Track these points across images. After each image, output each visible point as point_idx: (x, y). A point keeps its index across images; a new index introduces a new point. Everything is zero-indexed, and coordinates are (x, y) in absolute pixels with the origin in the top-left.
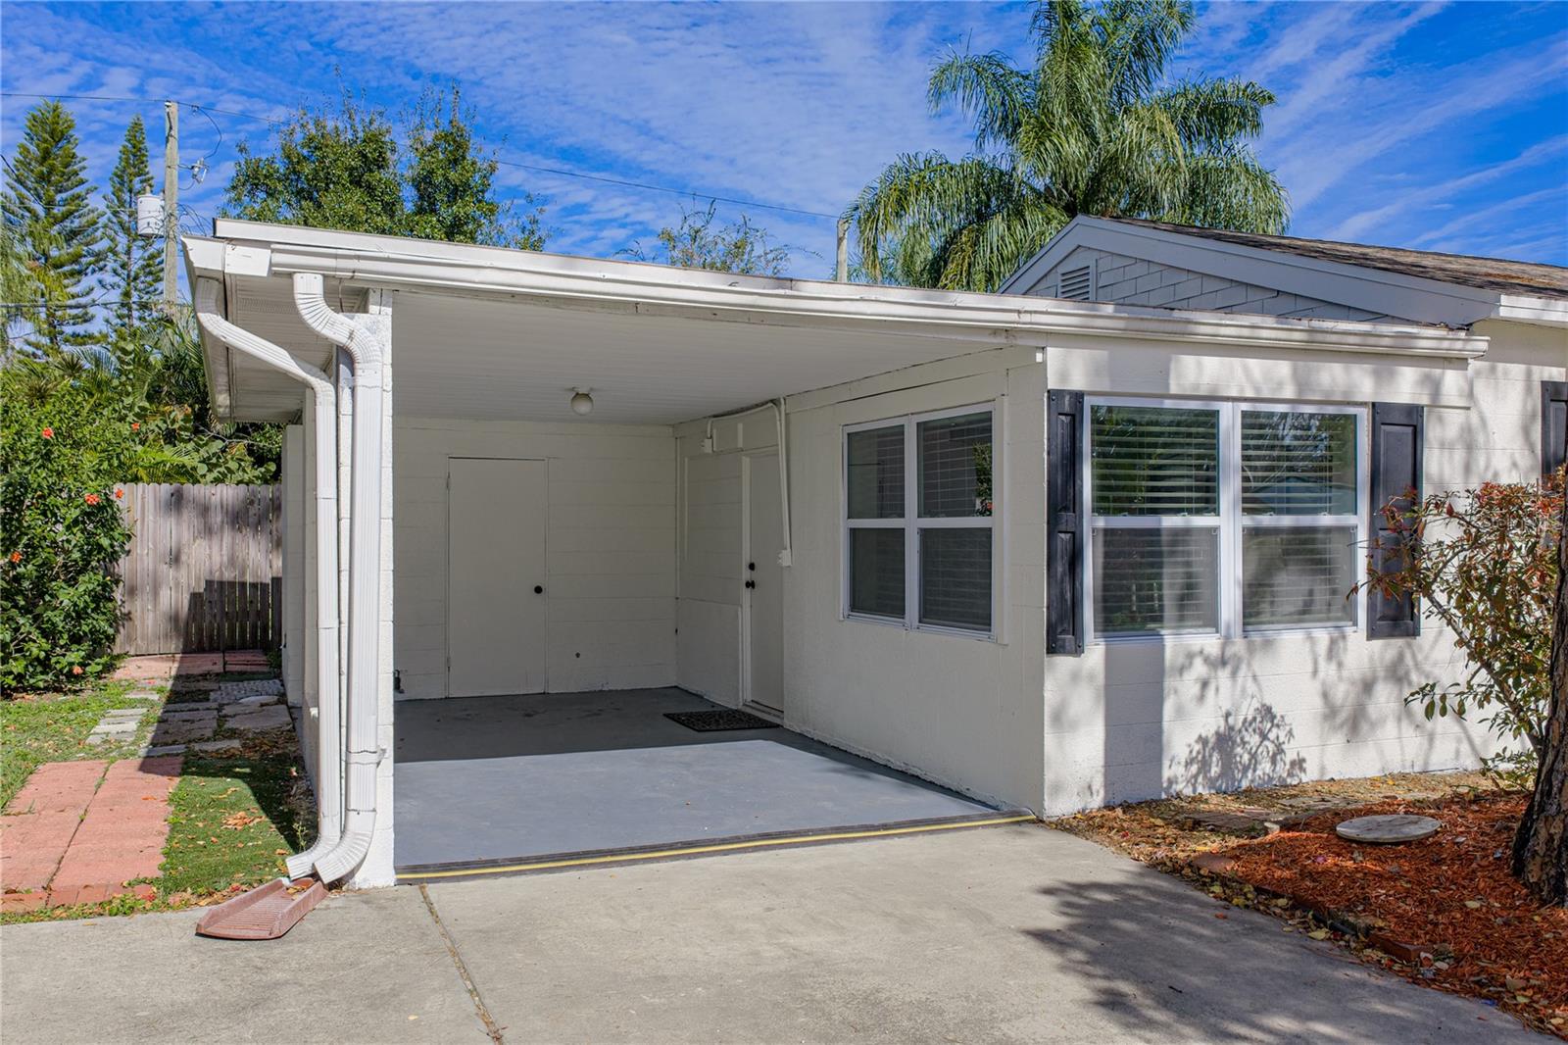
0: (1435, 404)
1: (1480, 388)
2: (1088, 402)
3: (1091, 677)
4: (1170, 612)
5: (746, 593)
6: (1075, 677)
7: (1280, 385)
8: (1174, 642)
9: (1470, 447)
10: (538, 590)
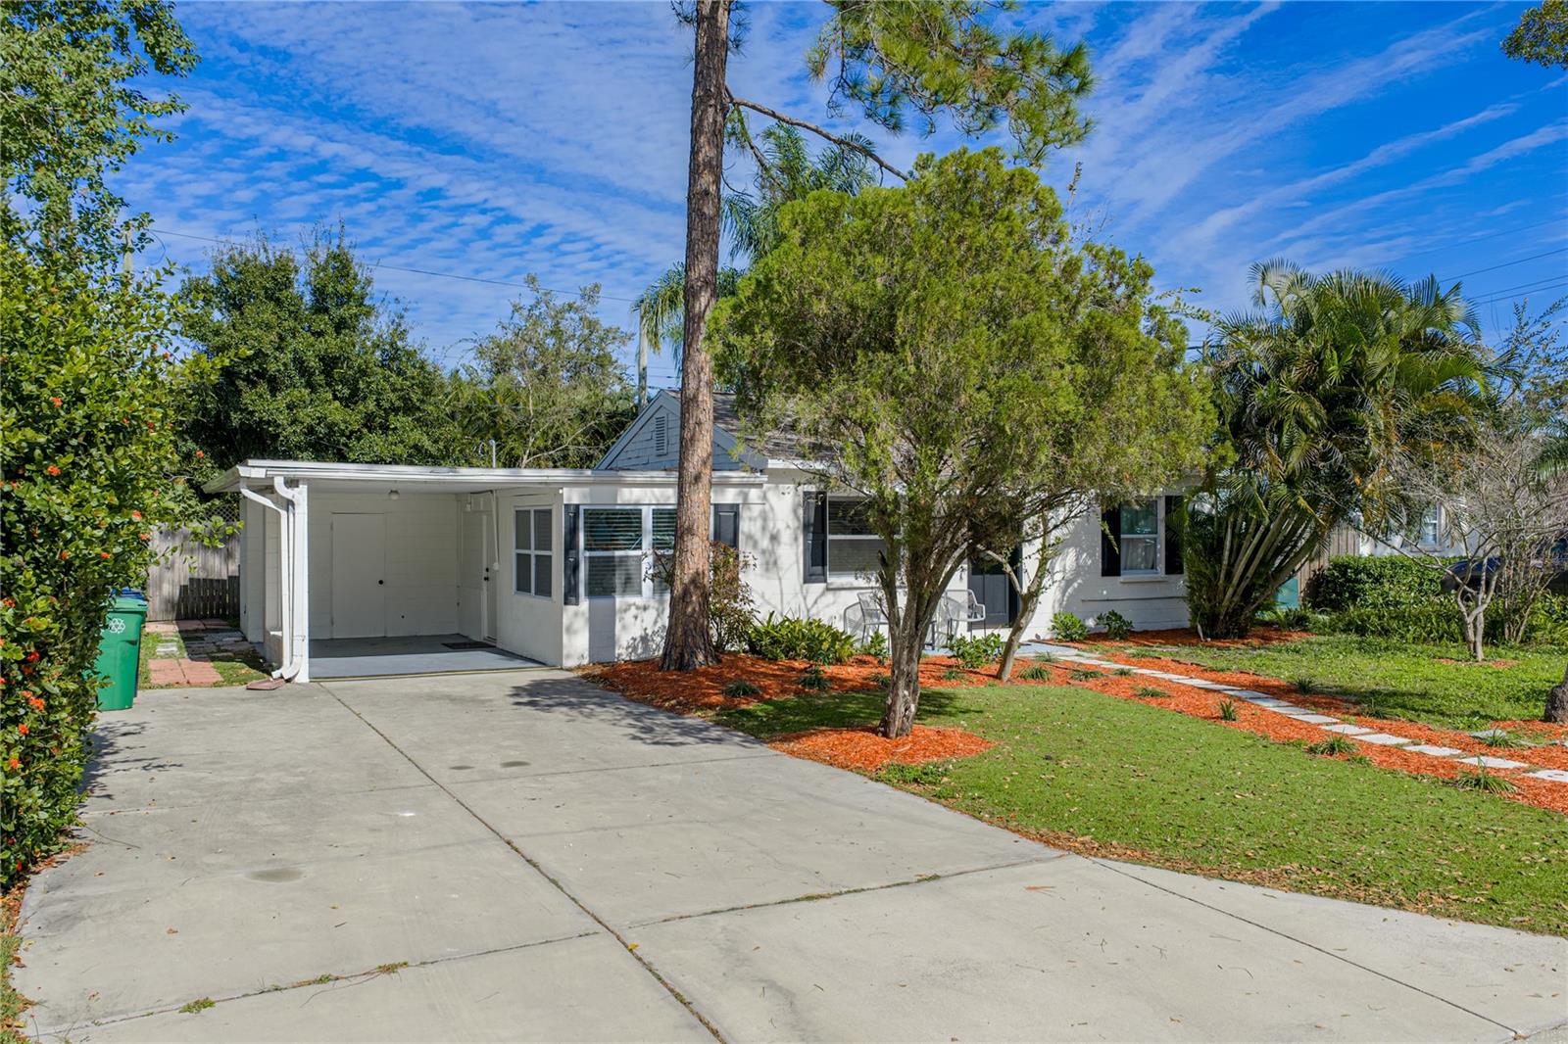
0: (746, 503)
1: (770, 495)
2: (582, 508)
3: (583, 614)
4: (619, 588)
5: (485, 582)
6: (576, 614)
7: (669, 498)
8: (619, 601)
9: (765, 520)
10: (381, 582)
